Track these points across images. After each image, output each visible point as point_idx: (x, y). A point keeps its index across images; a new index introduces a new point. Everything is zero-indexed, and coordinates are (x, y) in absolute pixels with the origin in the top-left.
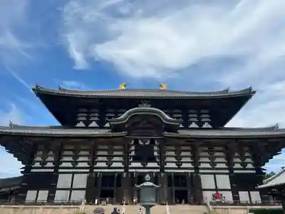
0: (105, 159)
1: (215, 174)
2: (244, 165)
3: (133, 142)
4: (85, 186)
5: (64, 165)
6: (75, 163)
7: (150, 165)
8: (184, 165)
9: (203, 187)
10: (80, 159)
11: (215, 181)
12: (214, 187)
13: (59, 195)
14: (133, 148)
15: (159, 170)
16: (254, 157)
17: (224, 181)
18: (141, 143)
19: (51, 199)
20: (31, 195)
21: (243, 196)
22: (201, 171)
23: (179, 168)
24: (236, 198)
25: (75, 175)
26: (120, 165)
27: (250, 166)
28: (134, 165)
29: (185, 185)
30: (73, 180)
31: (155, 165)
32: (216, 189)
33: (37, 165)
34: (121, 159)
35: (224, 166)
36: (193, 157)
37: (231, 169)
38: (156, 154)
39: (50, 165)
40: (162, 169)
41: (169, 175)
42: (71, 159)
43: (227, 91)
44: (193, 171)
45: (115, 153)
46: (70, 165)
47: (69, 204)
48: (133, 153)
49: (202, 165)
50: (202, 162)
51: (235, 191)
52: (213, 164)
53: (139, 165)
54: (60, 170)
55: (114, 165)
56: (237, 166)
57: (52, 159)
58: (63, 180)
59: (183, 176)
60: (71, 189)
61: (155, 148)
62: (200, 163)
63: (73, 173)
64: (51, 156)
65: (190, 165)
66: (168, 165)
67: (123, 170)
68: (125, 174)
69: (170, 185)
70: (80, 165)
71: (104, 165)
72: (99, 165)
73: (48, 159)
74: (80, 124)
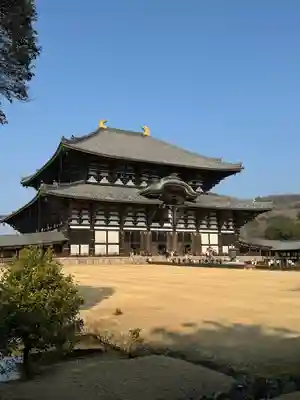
0: (131, 219)
1: (209, 233)
2: (228, 227)
4: (117, 242)
5: (98, 223)
6: (107, 221)
7: (165, 225)
8: (189, 226)
9: (202, 243)
10: (111, 218)
11: (209, 239)
12: (208, 243)
13: (99, 249)
16: (234, 222)
17: (214, 239)
19: (92, 252)
20: (74, 249)
21: (225, 249)
22: (200, 231)
24: (221, 250)
25: (109, 232)
26: (143, 224)
27: (231, 227)
28: (153, 225)
29: (186, 240)
30: (108, 237)
31: (169, 225)
32: (209, 245)
33: (74, 222)
34: (143, 219)
35: (215, 227)
36: (195, 221)
37: (220, 230)
38: (170, 216)
39: (86, 222)
40: (174, 228)
41: (180, 234)
42: (103, 218)
44: (195, 231)
45: (139, 214)
46: (102, 222)
47: (107, 255)
49: (201, 227)
50: (202, 224)
51: (220, 246)
52: (209, 225)
53: (157, 225)
54: (96, 228)
55: (139, 224)
56: (224, 227)
57: (87, 217)
58: (100, 236)
59: (188, 234)
60: (107, 244)
62: (200, 224)
63: (107, 231)
64: (85, 214)
65: (193, 226)
66: (179, 226)
67: (145, 229)
69: (179, 240)
70: (112, 223)
71: (131, 224)
72: (127, 224)
73: (84, 217)
74: (92, 180)
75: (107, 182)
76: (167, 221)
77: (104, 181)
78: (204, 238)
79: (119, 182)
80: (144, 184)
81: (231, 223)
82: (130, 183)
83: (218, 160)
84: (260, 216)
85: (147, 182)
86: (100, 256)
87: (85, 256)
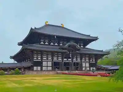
0: (56, 57)
2: (93, 60)
4: (51, 66)
6: (47, 58)
7: (69, 60)
8: (78, 60)
10: (49, 57)
13: (44, 68)
17: (88, 65)
19: (42, 69)
20: (35, 68)
22: (82, 62)
23: (77, 61)
24: (90, 69)
25: (48, 62)
26: (61, 59)
27: (94, 61)
28: (65, 59)
30: (47, 64)
31: (70, 60)
32: (86, 67)
33: (35, 58)
35: (88, 60)
36: (80, 58)
39: (39, 58)
40: (72, 61)
41: (74, 63)
42: (46, 57)
43: (90, 35)
44: (80, 62)
45: (59, 56)
46: (45, 59)
47: (47, 71)
49: (83, 60)
51: (90, 67)
52: (85, 60)
53: (66, 59)
54: (43, 60)
55: (59, 59)
56: (91, 61)
57: (40, 57)
58: (44, 64)
59: (78, 63)
60: (47, 67)
61: (71, 55)
66: (74, 60)
69: (74, 65)
70: (49, 59)
71: (56, 59)
72: (55, 59)
73: (39, 56)
74: (42, 43)
75: (47, 44)
76: (70, 58)
77: (47, 43)
78: (84, 65)
79: (52, 44)
80: (61, 45)
81: (94, 59)
82: (56, 44)
83: (89, 36)
84: (105, 56)
85: (62, 44)
86: (44, 71)
87: (39, 71)
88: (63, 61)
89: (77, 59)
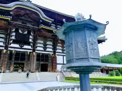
1: (63, 56)
3: (14, 30)
8: (48, 50)
9: (57, 63)
12: (62, 63)
14: (14, 34)
15: (32, 51)
18: (20, 31)
22: (56, 54)
28: (12, 45)
31: (30, 47)
38: (30, 40)
41: (38, 55)
44: (53, 53)
48: (13, 38)
49: (58, 51)
50: (58, 49)
52: (63, 50)
53: (17, 46)
61: (31, 37)
62: (57, 49)
65: (51, 50)
67: (4, 48)
68: (5, 51)
69: (38, 60)
76: (29, 44)
88: (6, 47)
89: (45, 48)
